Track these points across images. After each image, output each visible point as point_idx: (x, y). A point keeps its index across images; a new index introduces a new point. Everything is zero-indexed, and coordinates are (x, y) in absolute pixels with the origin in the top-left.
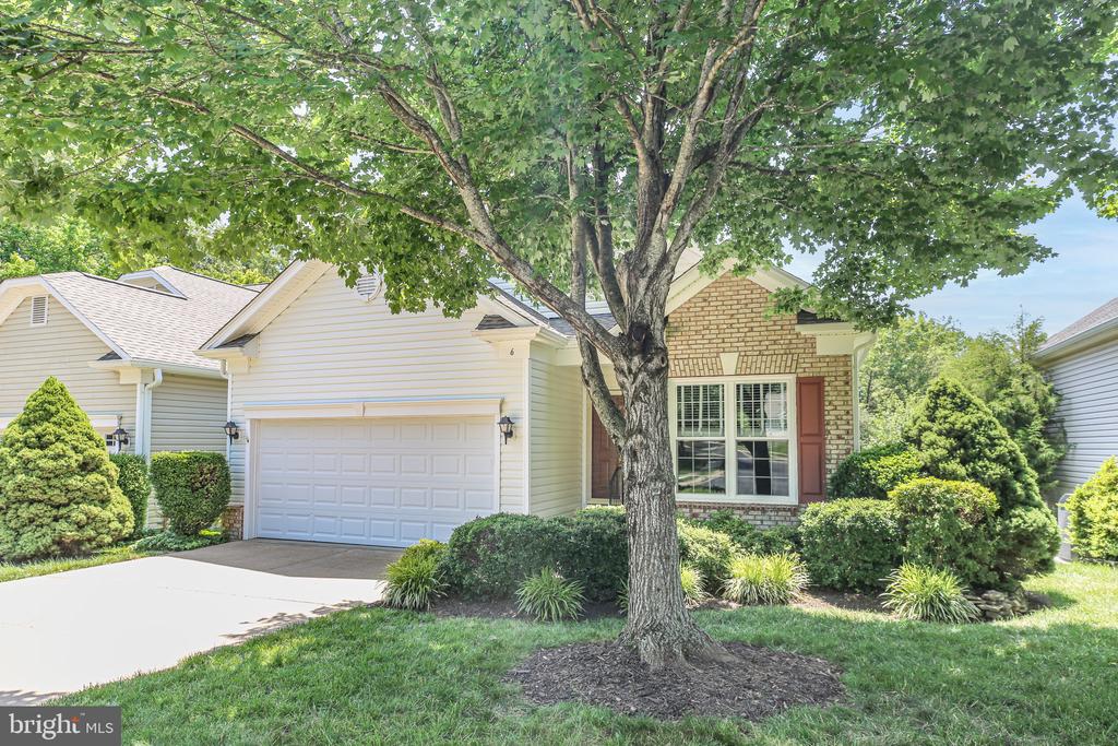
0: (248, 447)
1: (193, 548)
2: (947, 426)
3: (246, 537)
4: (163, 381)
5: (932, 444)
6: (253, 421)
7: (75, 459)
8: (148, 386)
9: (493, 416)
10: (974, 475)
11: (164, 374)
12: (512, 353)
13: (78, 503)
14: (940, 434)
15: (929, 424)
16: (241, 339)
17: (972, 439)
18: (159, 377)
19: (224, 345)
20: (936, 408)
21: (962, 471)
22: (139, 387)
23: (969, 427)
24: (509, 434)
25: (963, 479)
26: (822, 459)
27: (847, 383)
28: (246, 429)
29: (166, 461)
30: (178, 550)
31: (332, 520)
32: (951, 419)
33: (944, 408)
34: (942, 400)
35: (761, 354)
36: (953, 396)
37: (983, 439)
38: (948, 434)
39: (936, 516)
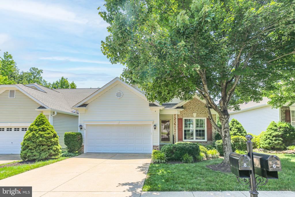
0: (85, 131)
1: (77, 155)
2: (236, 127)
3: (85, 153)
4: (57, 115)
5: (234, 130)
6: (87, 125)
7: (52, 134)
8: (52, 116)
9: (151, 125)
10: (242, 135)
11: (57, 113)
12: (155, 111)
13: (54, 145)
14: (235, 128)
15: (233, 127)
16: (84, 105)
17: (241, 129)
18: (56, 113)
19: (80, 106)
20: (233, 124)
21: (240, 134)
22: (50, 116)
23: (240, 127)
24: (155, 128)
25: (240, 136)
26: (211, 133)
27: (215, 119)
28: (84, 127)
29: (69, 135)
30: (74, 156)
31: (109, 148)
32: (237, 126)
33: (235, 124)
34: (234, 123)
35: (200, 113)
36: (236, 122)
37: (242, 129)
38: (237, 128)
39: (240, 142)
